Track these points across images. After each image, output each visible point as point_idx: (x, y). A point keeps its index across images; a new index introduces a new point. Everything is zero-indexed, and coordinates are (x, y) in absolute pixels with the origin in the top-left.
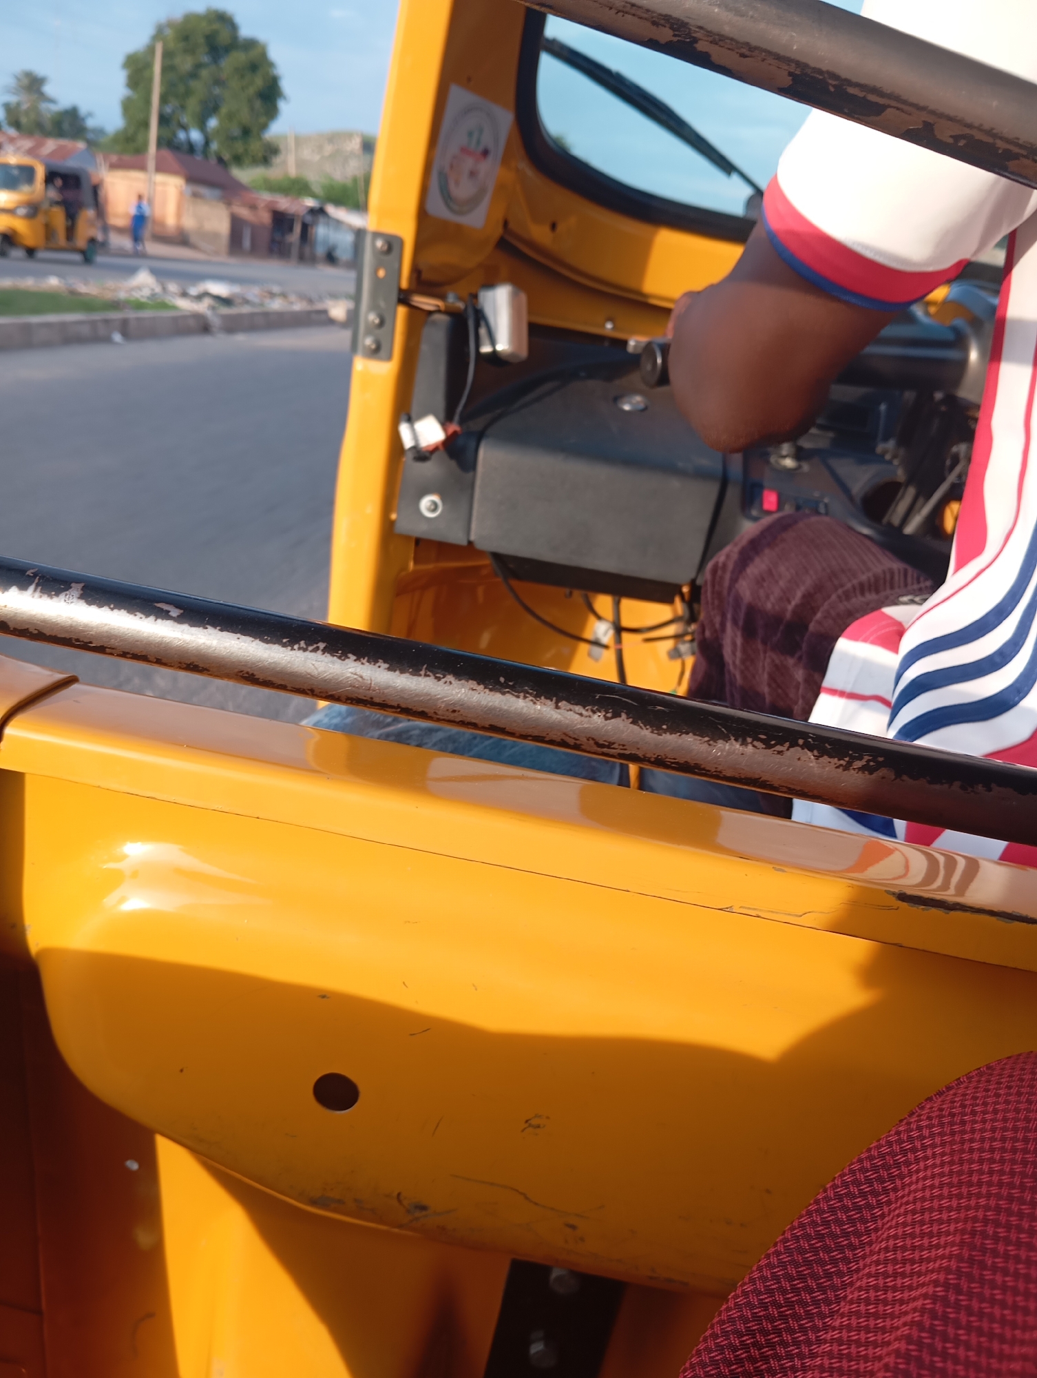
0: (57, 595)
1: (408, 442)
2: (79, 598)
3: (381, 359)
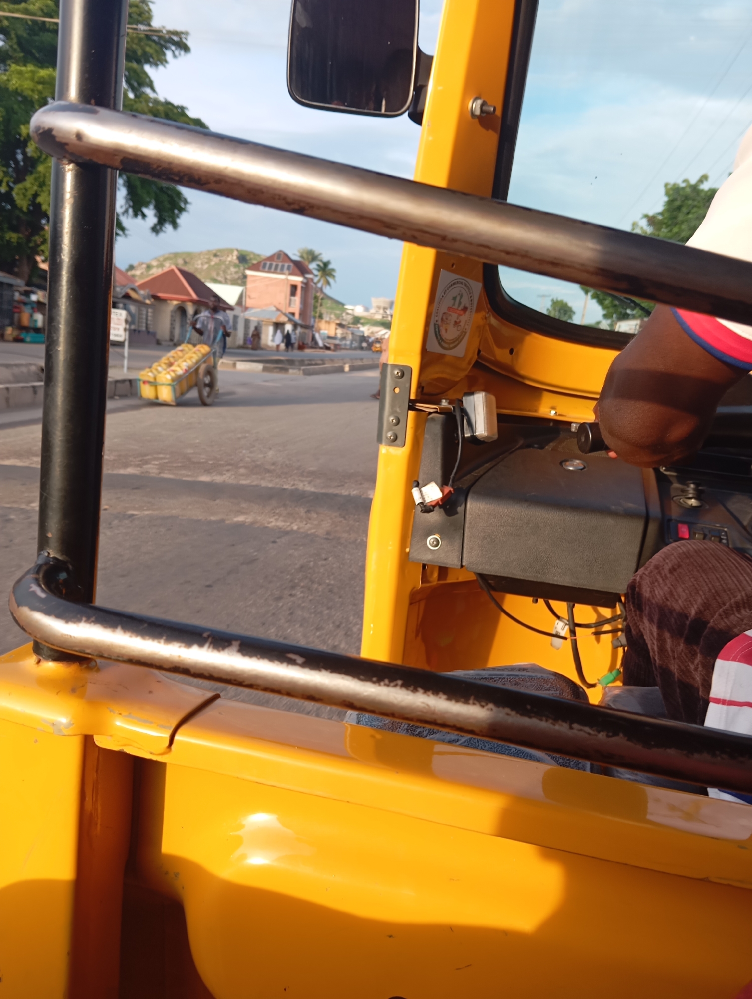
0: (223, 649)
1: (418, 500)
2: (237, 652)
3: (398, 446)
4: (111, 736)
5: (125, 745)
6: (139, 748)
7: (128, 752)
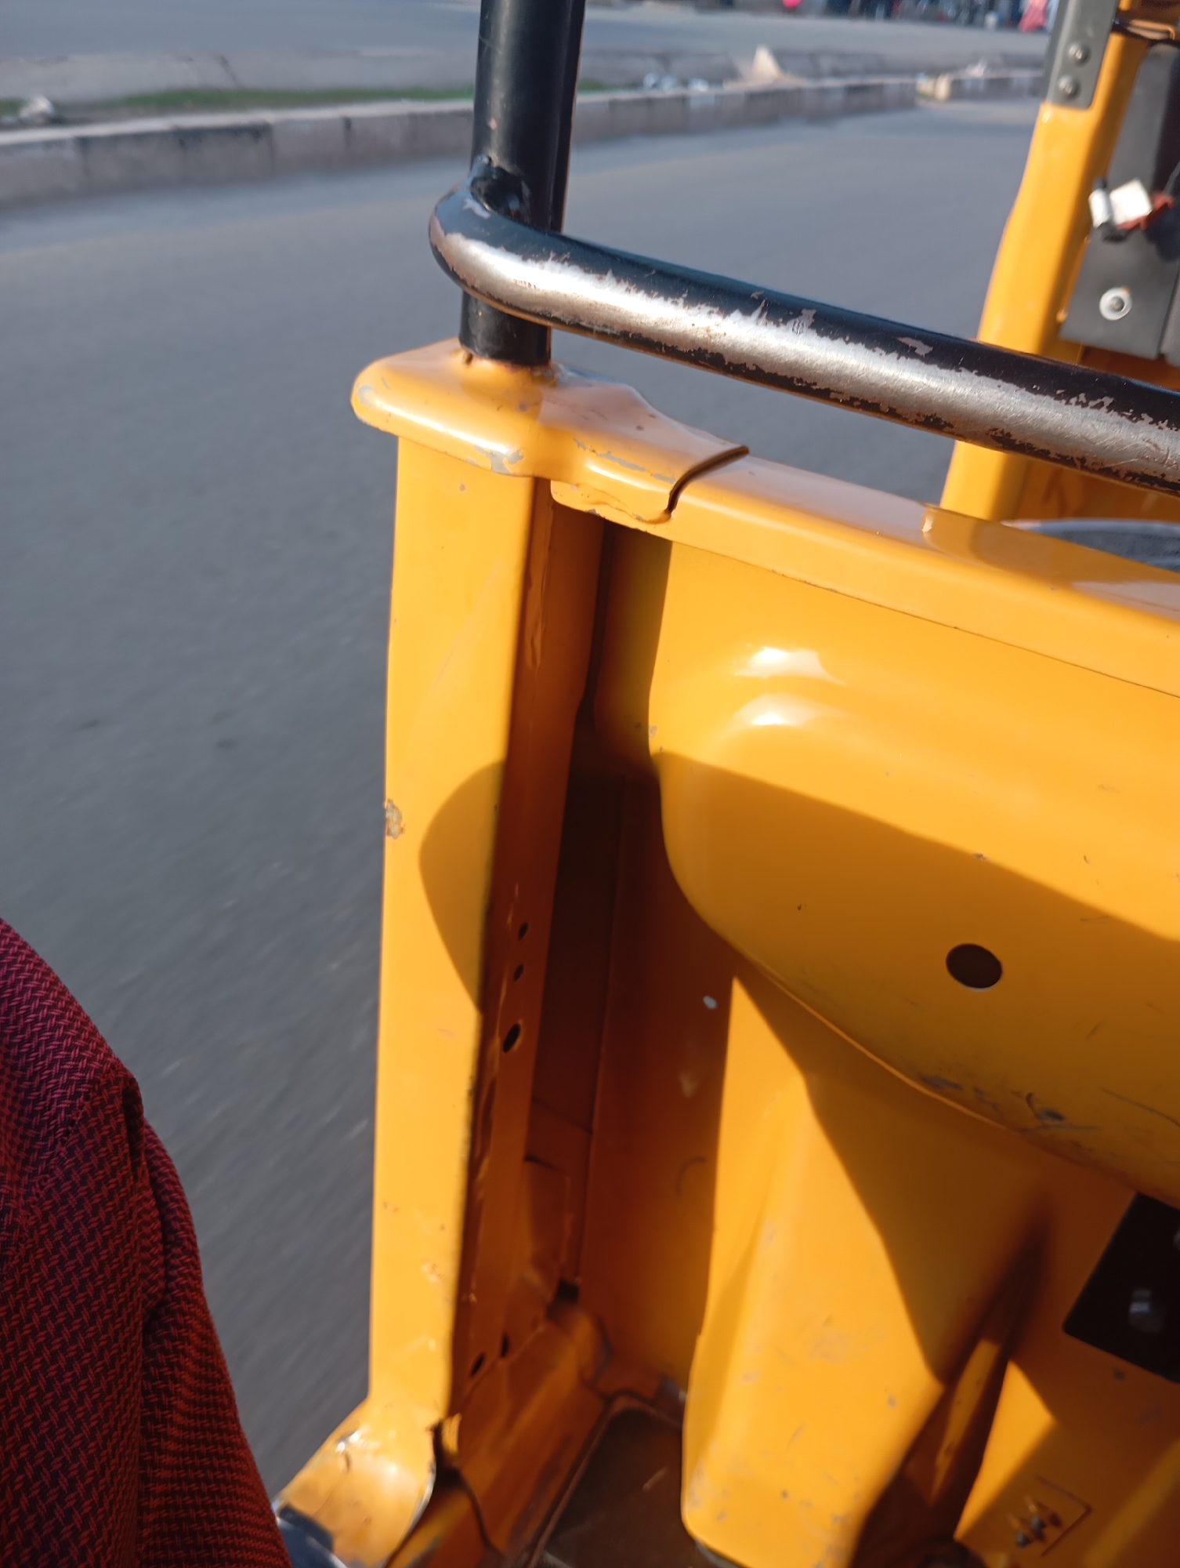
0: (785, 322)
1: (1099, 215)
2: (809, 328)
3: (1077, 106)
4: (577, 485)
5: (598, 503)
6: (621, 510)
7: (602, 515)
